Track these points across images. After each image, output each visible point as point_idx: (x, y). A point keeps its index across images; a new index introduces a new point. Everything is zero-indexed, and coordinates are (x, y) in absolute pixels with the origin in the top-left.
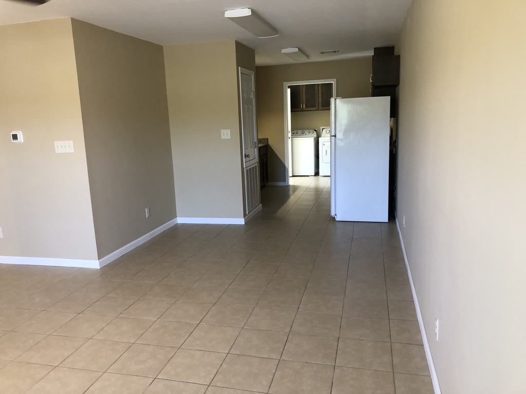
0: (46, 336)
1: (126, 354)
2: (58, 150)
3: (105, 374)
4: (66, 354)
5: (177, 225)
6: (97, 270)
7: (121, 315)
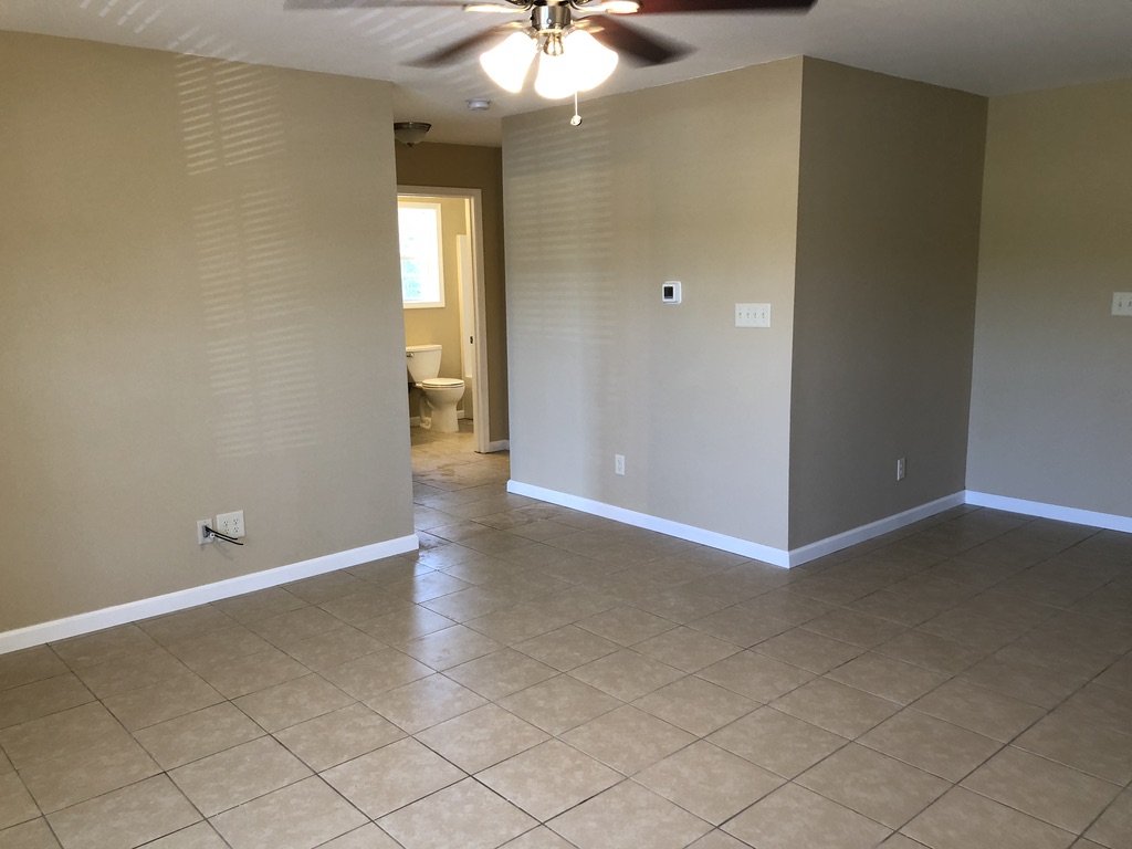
0: (684, 674)
1: (834, 759)
2: (741, 321)
3: (790, 785)
4: (720, 721)
5: (963, 506)
6: (782, 570)
7: (828, 676)
